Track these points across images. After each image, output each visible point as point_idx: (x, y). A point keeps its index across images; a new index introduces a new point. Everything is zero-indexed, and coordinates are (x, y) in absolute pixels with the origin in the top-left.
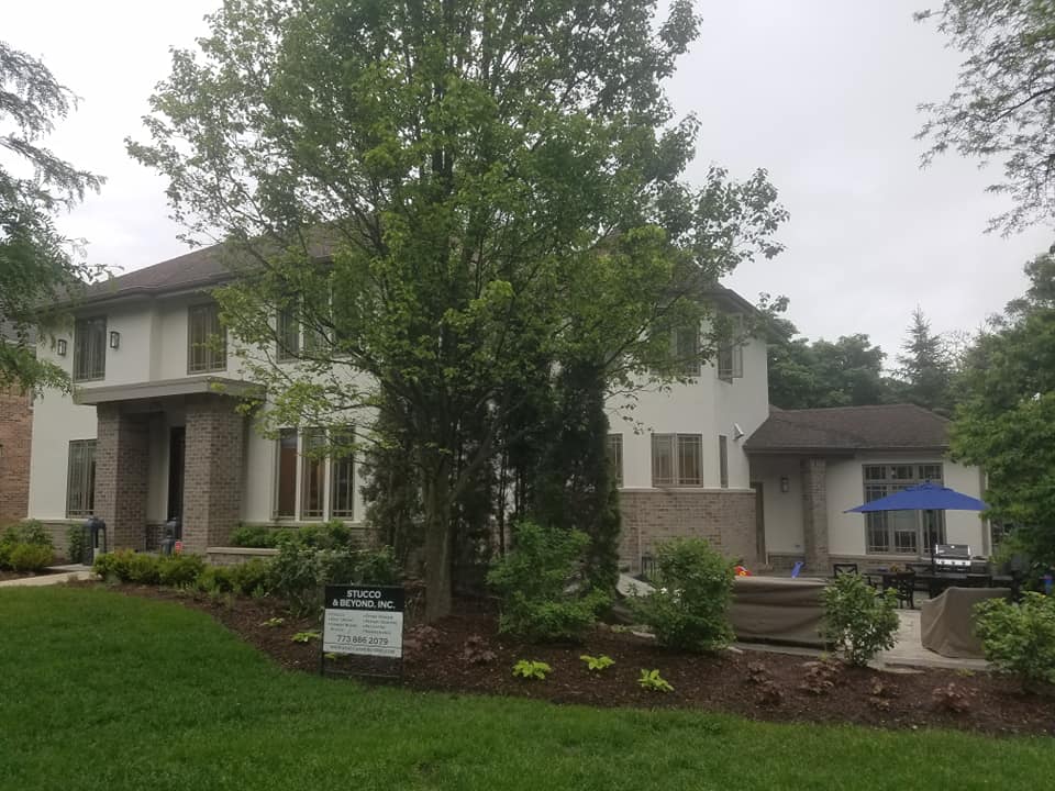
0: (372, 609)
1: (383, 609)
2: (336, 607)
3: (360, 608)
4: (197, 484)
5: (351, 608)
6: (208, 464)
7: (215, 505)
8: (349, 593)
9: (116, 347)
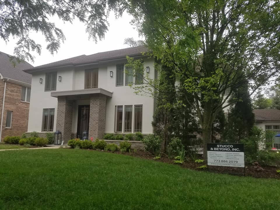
0: (230, 151)
1: (234, 151)
2: (212, 151)
3: (224, 151)
4: (94, 120)
5: (219, 151)
6: (98, 115)
7: (99, 127)
8: (218, 146)
9: (60, 81)
